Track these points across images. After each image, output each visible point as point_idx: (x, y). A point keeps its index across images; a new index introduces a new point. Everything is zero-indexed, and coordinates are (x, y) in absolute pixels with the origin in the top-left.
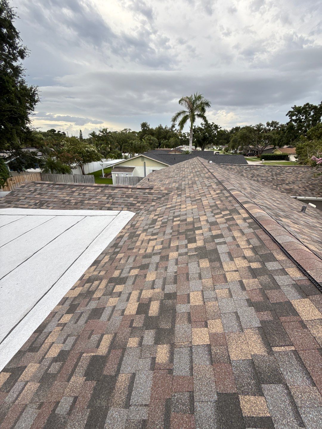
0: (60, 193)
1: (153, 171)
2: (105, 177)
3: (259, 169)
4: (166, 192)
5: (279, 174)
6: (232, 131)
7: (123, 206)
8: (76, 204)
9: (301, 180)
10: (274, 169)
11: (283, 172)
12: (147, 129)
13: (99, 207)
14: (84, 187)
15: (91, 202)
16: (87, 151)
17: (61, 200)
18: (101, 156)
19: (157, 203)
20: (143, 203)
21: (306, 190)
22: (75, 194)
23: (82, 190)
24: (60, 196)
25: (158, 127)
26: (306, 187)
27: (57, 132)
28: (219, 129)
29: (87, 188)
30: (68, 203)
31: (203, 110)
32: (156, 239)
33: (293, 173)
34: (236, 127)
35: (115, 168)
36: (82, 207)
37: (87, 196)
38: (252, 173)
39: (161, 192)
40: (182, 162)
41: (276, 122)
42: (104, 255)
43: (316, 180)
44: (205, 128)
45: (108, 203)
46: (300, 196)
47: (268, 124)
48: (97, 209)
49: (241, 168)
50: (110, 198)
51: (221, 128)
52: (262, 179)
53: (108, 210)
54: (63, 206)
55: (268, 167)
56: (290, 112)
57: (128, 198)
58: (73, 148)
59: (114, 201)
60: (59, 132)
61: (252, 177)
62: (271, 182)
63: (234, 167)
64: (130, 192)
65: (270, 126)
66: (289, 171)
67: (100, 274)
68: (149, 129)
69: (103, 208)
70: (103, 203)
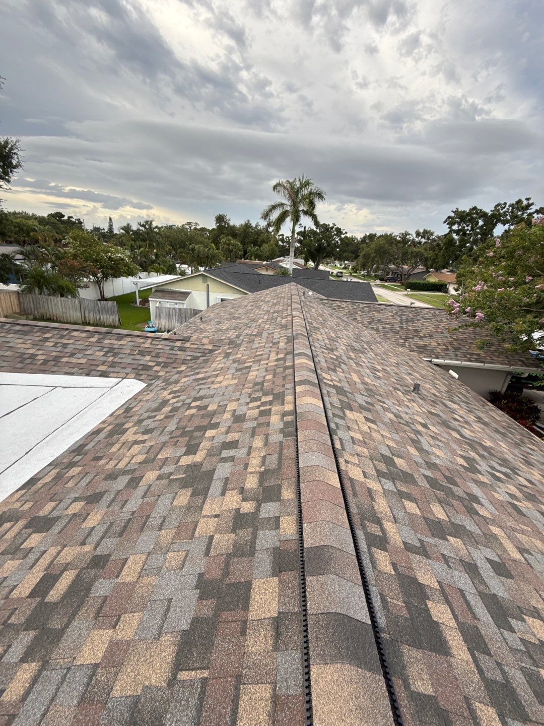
0: (21, 341)
1: (222, 300)
2: (141, 306)
3: (382, 310)
4: (210, 347)
5: (412, 321)
6: (364, 240)
7: (128, 370)
8: (45, 362)
9: (442, 333)
10: (405, 312)
11: (419, 318)
12: (224, 226)
13: (86, 371)
14: (67, 332)
15: (74, 360)
16: (110, 258)
17: (18, 355)
18: (137, 269)
19: (188, 367)
20: (166, 365)
21: (447, 350)
22: (47, 344)
23: (62, 337)
24: (19, 346)
25: (243, 223)
26: (448, 344)
27: (66, 218)
28: (344, 234)
29: (73, 334)
30: (29, 361)
31: (312, 205)
32: (144, 441)
33: (433, 320)
34: (370, 234)
35: (156, 291)
36: (55, 369)
37: (69, 349)
38: (371, 317)
39: (201, 347)
40: (266, 290)
41: (429, 231)
42: (52, 467)
43: (465, 333)
44: (322, 232)
45: (103, 363)
46: (437, 358)
47: (418, 234)
48: (81, 374)
49: (355, 307)
50: (109, 355)
51: (346, 233)
52: (384, 328)
53: (101, 376)
54: (19, 365)
55: (396, 308)
56: (449, 217)
57: (142, 355)
58: (83, 251)
59: (115, 360)
60: (69, 217)
61: (370, 323)
62: (398, 333)
63: (344, 305)
64: (147, 345)
65: (420, 237)
66: (427, 316)
67: (21, 509)
68: (228, 227)
69: (93, 373)
70: (95, 363)
